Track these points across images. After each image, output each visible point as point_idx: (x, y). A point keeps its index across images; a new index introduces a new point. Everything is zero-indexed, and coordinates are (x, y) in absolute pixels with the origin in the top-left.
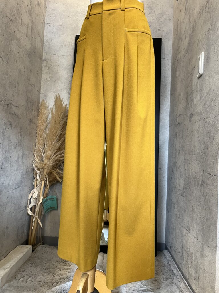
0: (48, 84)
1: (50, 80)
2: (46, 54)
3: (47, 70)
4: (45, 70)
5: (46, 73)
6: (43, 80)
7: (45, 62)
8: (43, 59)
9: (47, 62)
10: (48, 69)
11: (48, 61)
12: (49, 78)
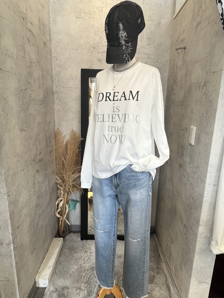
0: (60, 114)
2: (56, 87)
5: (58, 104)
6: (56, 110)
7: (56, 94)
8: (54, 91)
11: (59, 93)
12: (61, 109)
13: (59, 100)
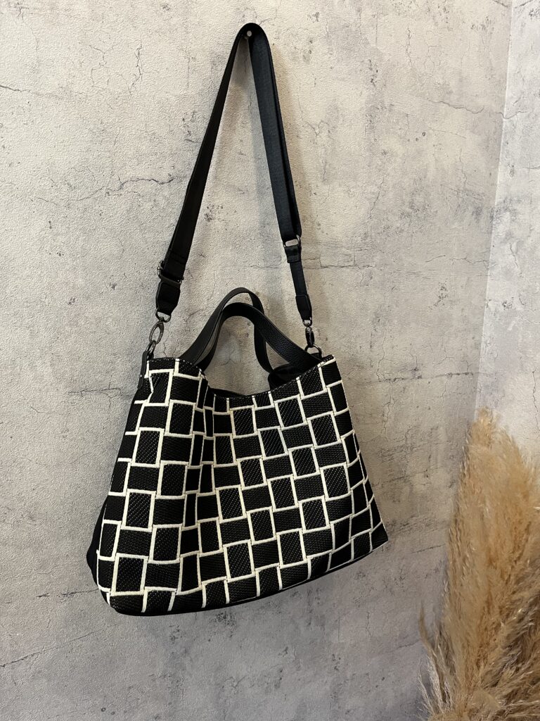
0: (510, 329)
1: (519, 308)
2: (512, 172)
3: (512, 257)
4: (503, 257)
5: (508, 273)
6: (493, 309)
7: (507, 216)
8: (498, 200)
9: (514, 213)
10: (517, 250)
11: (518, 207)
12: (516, 300)
13: (514, 245)
